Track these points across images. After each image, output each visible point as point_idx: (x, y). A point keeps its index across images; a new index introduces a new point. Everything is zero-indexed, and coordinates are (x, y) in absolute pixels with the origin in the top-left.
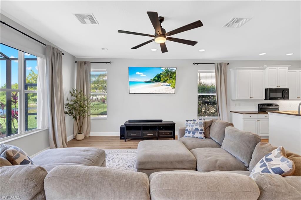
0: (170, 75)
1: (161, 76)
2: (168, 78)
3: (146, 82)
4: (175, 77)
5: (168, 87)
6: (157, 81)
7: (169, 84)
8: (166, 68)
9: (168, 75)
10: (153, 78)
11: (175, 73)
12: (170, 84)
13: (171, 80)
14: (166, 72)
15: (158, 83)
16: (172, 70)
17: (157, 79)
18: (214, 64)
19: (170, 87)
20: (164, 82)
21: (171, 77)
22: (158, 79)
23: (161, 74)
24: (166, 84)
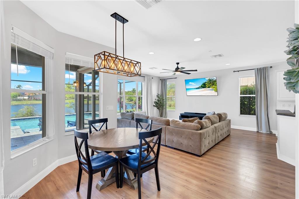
0: (213, 83)
1: (206, 84)
2: (211, 85)
3: (197, 88)
4: (216, 84)
5: (212, 91)
6: (203, 87)
7: (212, 89)
8: (209, 78)
9: (211, 83)
10: (200, 86)
11: (216, 81)
12: (213, 89)
13: (214, 86)
14: (210, 81)
15: (204, 89)
16: (213, 79)
17: (203, 86)
18: (254, 69)
19: (213, 91)
20: (209, 87)
21: (214, 84)
22: (204, 86)
23: (206, 82)
24: (210, 89)
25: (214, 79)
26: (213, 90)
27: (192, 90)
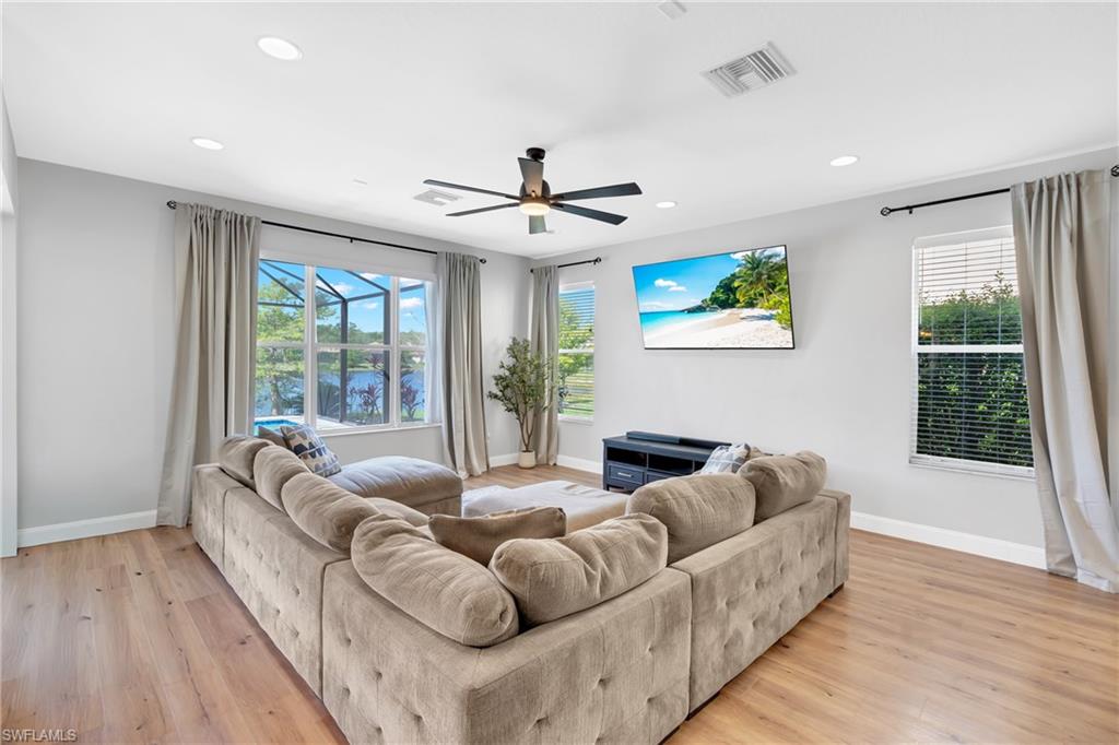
0: (769, 278)
1: (736, 284)
2: (760, 289)
3: (691, 311)
4: (787, 283)
5: (766, 322)
6: (724, 305)
7: (767, 313)
8: (749, 253)
9: (759, 279)
10: (708, 296)
11: (783, 267)
12: (774, 312)
13: (775, 297)
14: (753, 269)
15: (728, 311)
16: (770, 257)
17: (722, 297)
18: (1008, 190)
19: (774, 324)
20: (751, 304)
21: (773, 286)
22: (725, 297)
23: (734, 277)
24: (756, 311)
25: (777, 255)
26: (769, 318)
27: (669, 319)
